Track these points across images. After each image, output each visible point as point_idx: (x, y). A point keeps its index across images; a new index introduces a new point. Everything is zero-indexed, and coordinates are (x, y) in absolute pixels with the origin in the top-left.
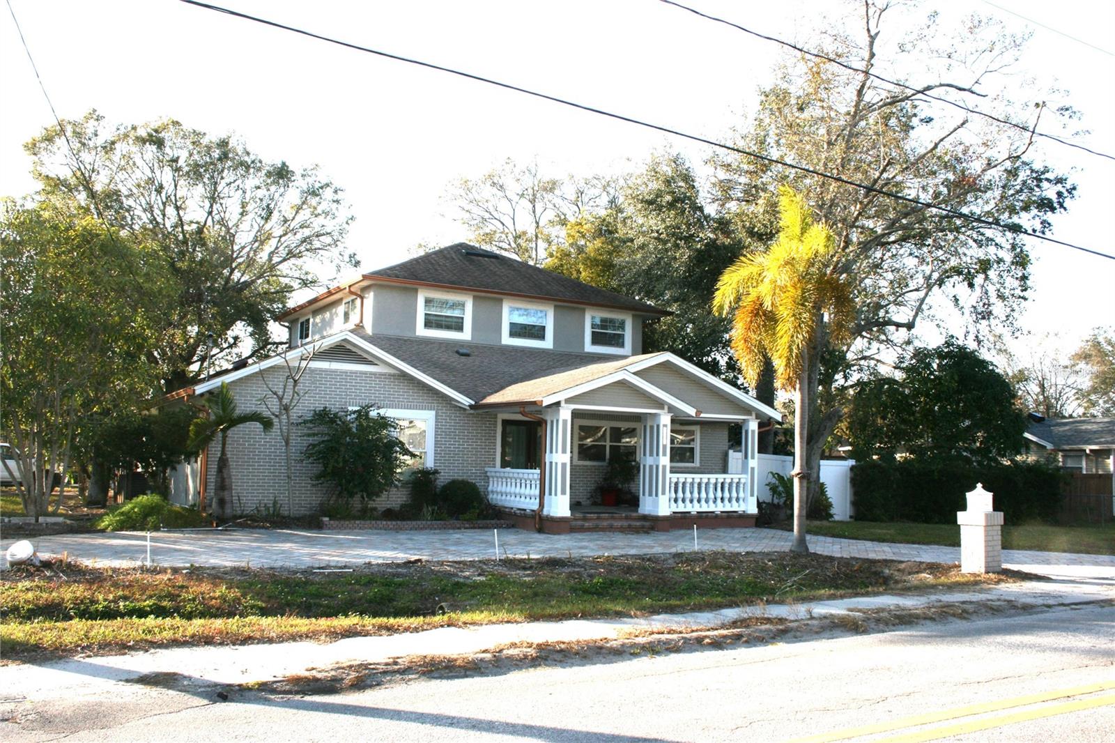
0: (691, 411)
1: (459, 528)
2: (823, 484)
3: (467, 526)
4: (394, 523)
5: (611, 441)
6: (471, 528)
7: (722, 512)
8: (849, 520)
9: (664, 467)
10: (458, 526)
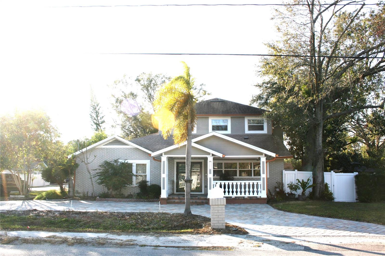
0: (221, 155)
1: (142, 202)
2: (327, 184)
3: (146, 201)
4: (118, 199)
5: (225, 169)
6: (147, 202)
7: (248, 197)
8: (355, 201)
9: (210, 179)
10: (142, 201)
